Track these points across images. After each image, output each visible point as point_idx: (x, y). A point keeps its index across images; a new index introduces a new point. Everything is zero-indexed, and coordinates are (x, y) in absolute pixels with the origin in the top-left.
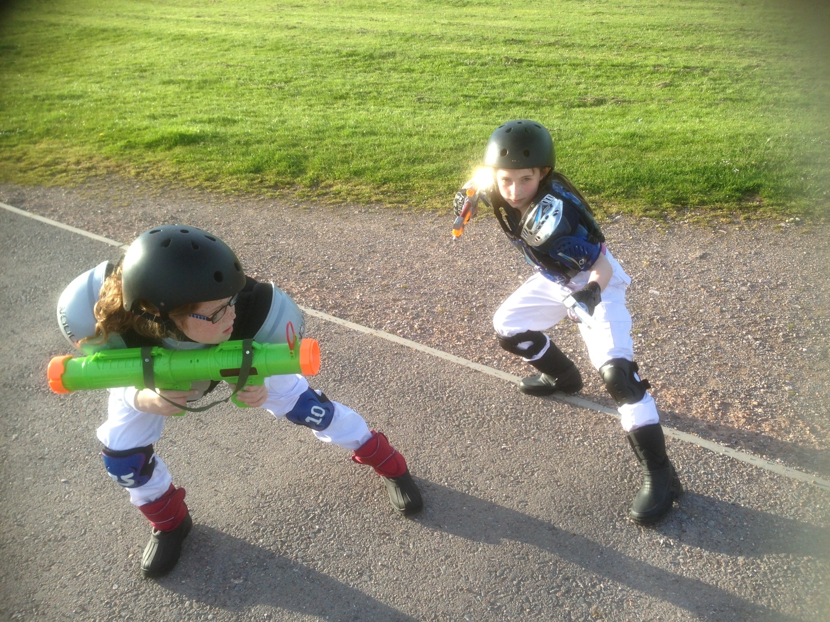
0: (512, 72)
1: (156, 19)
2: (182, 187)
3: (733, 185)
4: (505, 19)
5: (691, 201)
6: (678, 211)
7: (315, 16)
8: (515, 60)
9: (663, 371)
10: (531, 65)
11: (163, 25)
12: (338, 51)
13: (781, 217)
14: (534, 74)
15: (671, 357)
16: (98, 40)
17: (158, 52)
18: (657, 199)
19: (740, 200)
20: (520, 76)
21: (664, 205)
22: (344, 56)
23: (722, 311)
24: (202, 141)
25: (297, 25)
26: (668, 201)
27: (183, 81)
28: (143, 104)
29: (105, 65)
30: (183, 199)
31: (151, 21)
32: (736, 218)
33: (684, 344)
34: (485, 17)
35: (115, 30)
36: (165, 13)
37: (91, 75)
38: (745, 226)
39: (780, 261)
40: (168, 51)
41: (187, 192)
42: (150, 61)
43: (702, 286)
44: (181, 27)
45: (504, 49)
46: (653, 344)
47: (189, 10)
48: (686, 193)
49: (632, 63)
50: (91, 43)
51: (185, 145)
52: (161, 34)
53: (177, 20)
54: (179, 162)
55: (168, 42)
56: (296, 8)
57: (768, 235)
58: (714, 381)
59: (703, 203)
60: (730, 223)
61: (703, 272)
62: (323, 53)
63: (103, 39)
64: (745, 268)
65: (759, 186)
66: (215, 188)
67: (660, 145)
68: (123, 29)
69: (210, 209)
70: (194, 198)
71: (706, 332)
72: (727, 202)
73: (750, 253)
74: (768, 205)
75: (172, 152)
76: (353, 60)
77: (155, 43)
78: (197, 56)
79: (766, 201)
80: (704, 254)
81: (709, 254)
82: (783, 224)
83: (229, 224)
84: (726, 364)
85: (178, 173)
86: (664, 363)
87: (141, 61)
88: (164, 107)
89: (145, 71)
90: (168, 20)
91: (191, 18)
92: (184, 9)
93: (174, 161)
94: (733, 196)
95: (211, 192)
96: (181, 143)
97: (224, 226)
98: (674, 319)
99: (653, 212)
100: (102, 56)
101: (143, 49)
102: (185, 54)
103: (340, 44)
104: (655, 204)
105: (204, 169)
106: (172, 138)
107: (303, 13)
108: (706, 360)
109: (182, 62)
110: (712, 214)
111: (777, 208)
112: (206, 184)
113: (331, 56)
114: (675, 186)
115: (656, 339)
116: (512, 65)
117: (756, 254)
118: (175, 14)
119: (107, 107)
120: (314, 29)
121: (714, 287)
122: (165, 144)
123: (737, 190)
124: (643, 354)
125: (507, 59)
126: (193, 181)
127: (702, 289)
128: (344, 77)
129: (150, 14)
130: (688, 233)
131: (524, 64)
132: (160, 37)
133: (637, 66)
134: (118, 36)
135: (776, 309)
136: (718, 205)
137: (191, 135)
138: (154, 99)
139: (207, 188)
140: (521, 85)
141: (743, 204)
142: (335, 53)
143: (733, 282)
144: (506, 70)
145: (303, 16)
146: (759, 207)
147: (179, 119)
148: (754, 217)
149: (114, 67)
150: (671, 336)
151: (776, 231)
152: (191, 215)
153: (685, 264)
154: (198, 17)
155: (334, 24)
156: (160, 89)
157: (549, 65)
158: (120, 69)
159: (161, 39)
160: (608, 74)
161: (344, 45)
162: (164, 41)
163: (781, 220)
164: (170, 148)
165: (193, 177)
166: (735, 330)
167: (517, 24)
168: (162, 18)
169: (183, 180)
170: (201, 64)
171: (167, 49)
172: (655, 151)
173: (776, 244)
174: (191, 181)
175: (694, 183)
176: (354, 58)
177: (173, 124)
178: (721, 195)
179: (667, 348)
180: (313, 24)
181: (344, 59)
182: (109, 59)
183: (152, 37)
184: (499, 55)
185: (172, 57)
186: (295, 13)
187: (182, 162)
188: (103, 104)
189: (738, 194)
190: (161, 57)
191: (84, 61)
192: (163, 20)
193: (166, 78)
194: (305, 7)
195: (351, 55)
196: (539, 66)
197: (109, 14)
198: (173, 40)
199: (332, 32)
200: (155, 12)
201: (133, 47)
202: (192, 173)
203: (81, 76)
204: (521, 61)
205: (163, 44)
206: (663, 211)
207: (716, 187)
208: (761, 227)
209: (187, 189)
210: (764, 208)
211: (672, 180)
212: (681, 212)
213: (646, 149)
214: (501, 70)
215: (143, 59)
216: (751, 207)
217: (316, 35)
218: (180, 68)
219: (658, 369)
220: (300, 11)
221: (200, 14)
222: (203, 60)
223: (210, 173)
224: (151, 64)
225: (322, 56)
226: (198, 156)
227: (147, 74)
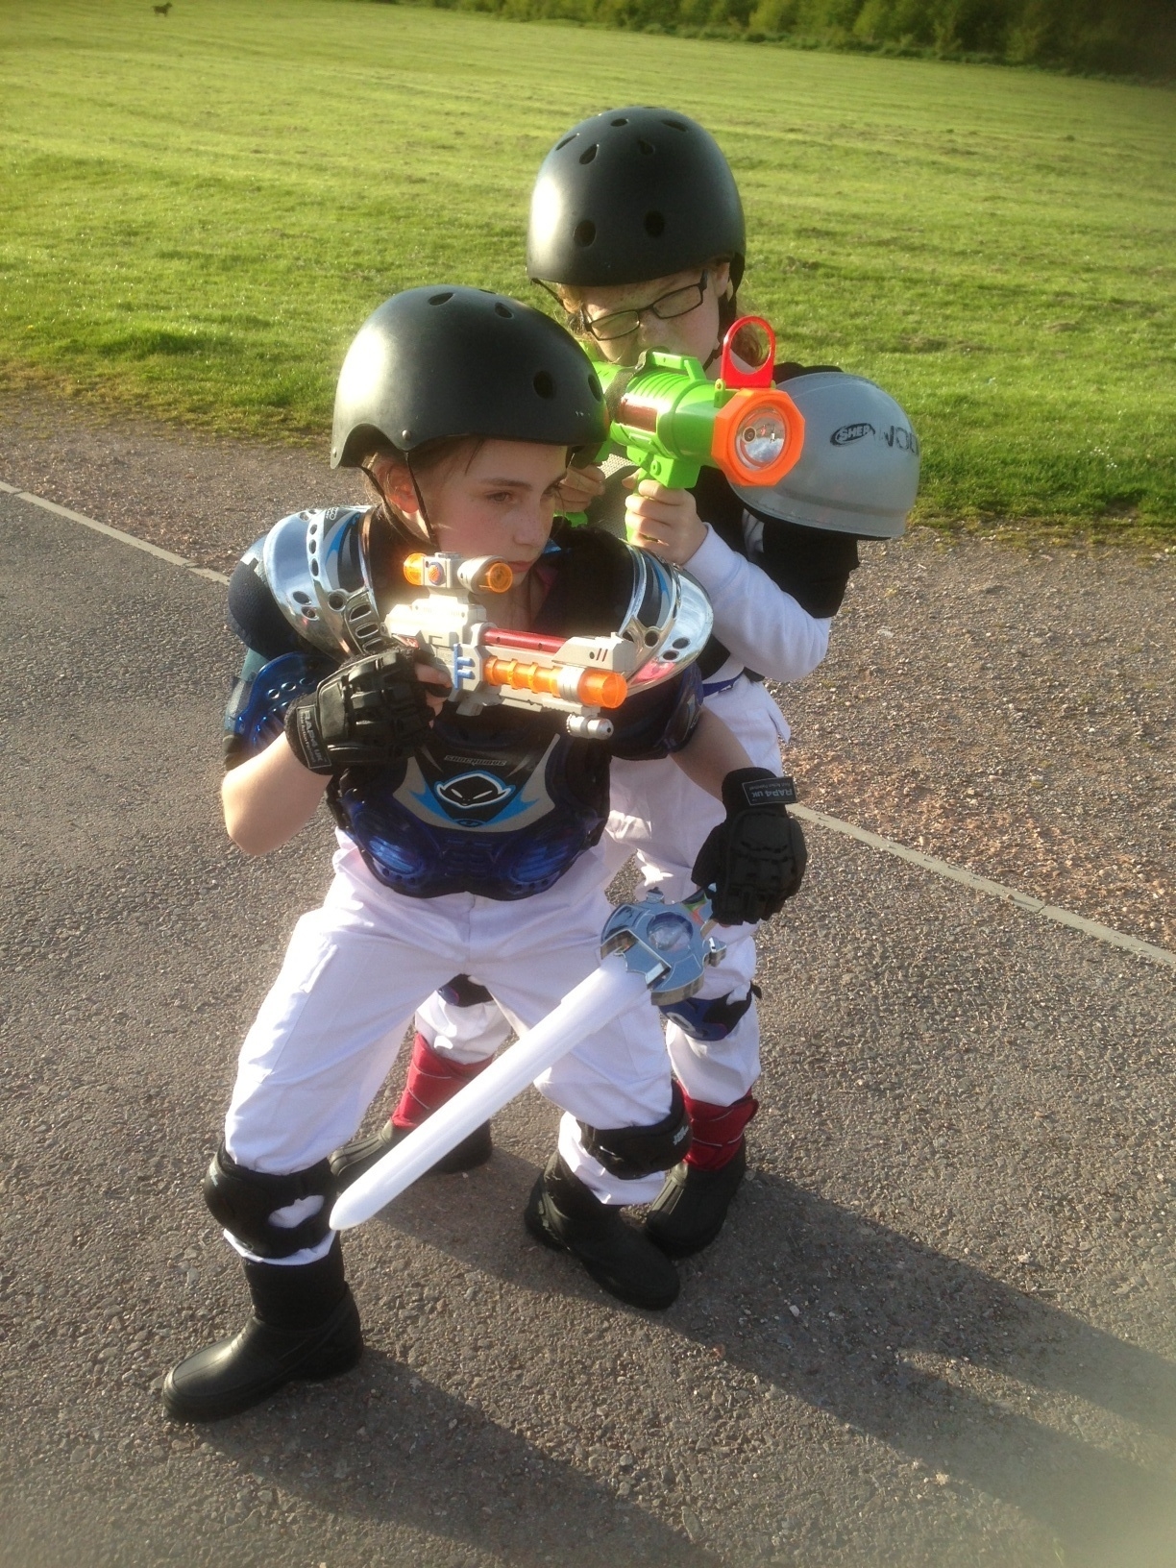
0: (794, 285)
1: (178, 150)
2: (147, 417)
3: (1096, 487)
4: (817, 195)
5: (1015, 508)
6: (986, 521)
7: (468, 166)
8: (805, 265)
9: (847, 739)
10: (833, 276)
11: (187, 162)
12: (488, 225)
13: (1159, 544)
14: (832, 289)
15: (868, 722)
16: (66, 178)
17: (167, 206)
18: (957, 500)
19: (1101, 513)
20: (806, 292)
21: (964, 511)
22: (497, 235)
23: (983, 668)
24: (199, 348)
25: (428, 178)
26: (974, 504)
27: (197, 255)
28: (117, 286)
29: (68, 219)
30: (142, 435)
31: (169, 153)
32: (1082, 540)
33: (900, 707)
34: (782, 189)
35: (100, 163)
36: (198, 143)
37: (40, 234)
38: (1090, 554)
39: (1122, 607)
40: (184, 205)
41: (152, 427)
42: (148, 218)
43: (969, 632)
44: (220, 167)
45: (792, 244)
46: (848, 704)
47: (244, 140)
48: (1011, 495)
49: (1018, 286)
50: (53, 182)
51: (168, 354)
52: (180, 177)
53: (216, 155)
54: (151, 379)
55: (188, 189)
56: (440, 151)
57: (1123, 569)
58: (922, 759)
59: (1034, 512)
60: (1066, 546)
61: (981, 612)
62: (461, 226)
63: (75, 178)
64: (1056, 612)
65: (1141, 493)
66: (202, 424)
67: (1000, 418)
68: (114, 162)
69: (184, 454)
70: (161, 436)
71: (943, 694)
72: (1076, 514)
73: (1078, 592)
74: (1146, 525)
75: (142, 363)
76: (511, 242)
77: (165, 190)
78: (232, 217)
79: (1147, 518)
80: (996, 587)
81: (1005, 588)
82: (1158, 556)
83: (211, 478)
84: (954, 739)
85: (146, 396)
86: (852, 730)
87: (134, 217)
88: (152, 293)
89: (136, 234)
90: (198, 154)
91: (243, 153)
92: (236, 138)
93: (144, 376)
94: (1089, 506)
95: (193, 429)
96: (162, 349)
97: (199, 481)
98: (900, 672)
99: (942, 520)
100: (67, 204)
101: (141, 198)
102: (213, 211)
103: (495, 214)
104: (949, 507)
105: (190, 393)
106: (147, 340)
107: (450, 159)
108: (923, 730)
109: (203, 224)
110: (1044, 530)
111: (1160, 529)
112: (190, 416)
113: (472, 232)
114: (995, 483)
115: (856, 697)
116: (797, 272)
117: (1086, 593)
118: (217, 145)
119: (52, 285)
120: (457, 185)
121: (988, 634)
122: (135, 349)
123: (1101, 497)
124: (824, 714)
125: (792, 261)
126: (168, 411)
127: (967, 636)
128: (486, 269)
129: (171, 141)
130: (987, 555)
131: (821, 271)
132: (177, 179)
133: (1026, 292)
134: (105, 174)
135: (1077, 673)
136: (1058, 518)
137: (181, 338)
138: (139, 280)
139: (188, 422)
140: (801, 307)
141: (1104, 520)
142: (481, 227)
143: (1023, 630)
144: (784, 280)
145: (449, 164)
146: (1131, 525)
147: (172, 314)
148: (1112, 541)
149: (83, 224)
150: (883, 695)
151: (1141, 564)
152: (150, 461)
153: (958, 598)
154: (256, 152)
155: (496, 181)
156: (152, 265)
157: (865, 278)
158: (91, 229)
159: (177, 184)
160: (967, 301)
161: (502, 217)
162: (182, 187)
163: (1158, 550)
164: (141, 357)
165: (170, 404)
166: (991, 695)
167: (836, 205)
168: (190, 149)
169: (152, 407)
170: (237, 229)
171: (185, 200)
172: (988, 427)
173: (1131, 582)
174: (164, 410)
175: (1029, 480)
176: (513, 239)
177: (155, 319)
178: (1071, 501)
179: (868, 710)
180: (460, 177)
181: (495, 239)
182: (77, 211)
183: (164, 178)
184: (780, 253)
185: (189, 214)
186: (436, 158)
187: (158, 379)
188: (48, 282)
189: (1099, 503)
190: (170, 213)
191: (33, 210)
192: (191, 153)
193: (169, 247)
194: (458, 150)
195: (509, 234)
196: (846, 278)
197: (98, 137)
198: (199, 186)
199: (488, 193)
200: (183, 139)
201: (125, 194)
202: (170, 397)
203: (21, 235)
204: (815, 266)
205: (178, 192)
206: (960, 519)
207: (1067, 489)
208: (1117, 556)
209: (154, 422)
210: (1136, 529)
211: (994, 472)
212: (991, 524)
213: (975, 424)
214: (774, 280)
215: (137, 215)
216: (1114, 525)
217: (457, 195)
218: (197, 234)
219: (838, 736)
220: (447, 156)
221: (261, 149)
222: (242, 223)
223: (199, 401)
224: (150, 224)
225: (456, 231)
226: (186, 372)
227: (138, 239)
